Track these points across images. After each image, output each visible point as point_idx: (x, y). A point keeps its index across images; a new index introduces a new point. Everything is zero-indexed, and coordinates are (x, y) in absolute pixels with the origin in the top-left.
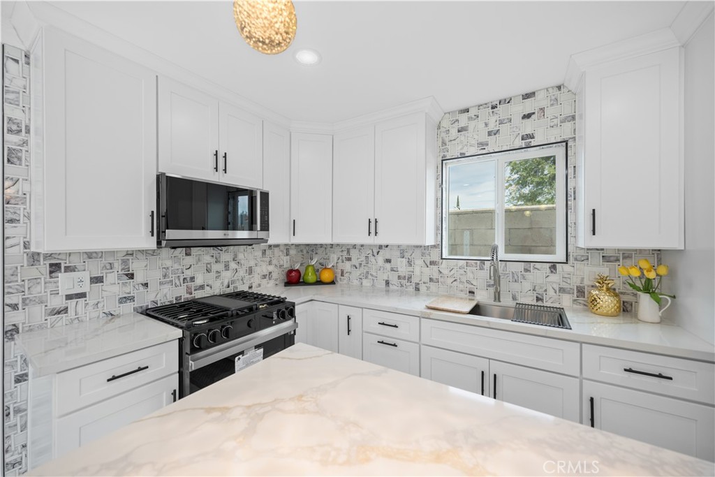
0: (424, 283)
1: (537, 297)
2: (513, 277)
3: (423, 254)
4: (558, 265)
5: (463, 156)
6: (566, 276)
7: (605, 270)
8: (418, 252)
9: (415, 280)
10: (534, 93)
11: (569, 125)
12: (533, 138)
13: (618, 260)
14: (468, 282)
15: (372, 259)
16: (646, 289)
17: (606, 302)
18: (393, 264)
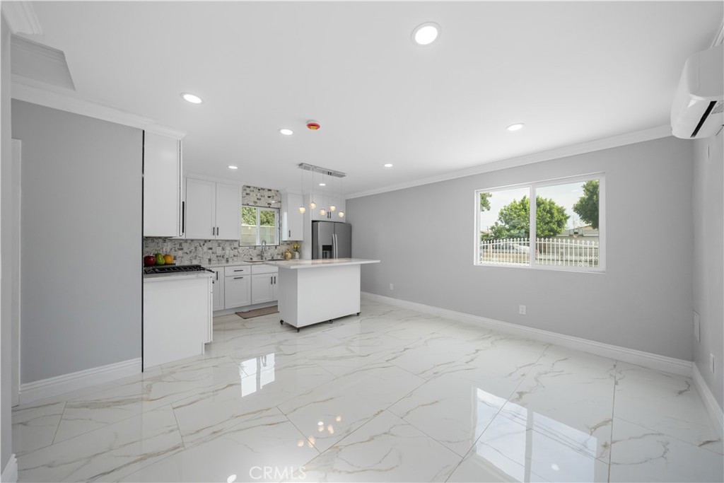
0: (231, 258)
3: (230, 245)
4: (277, 247)
6: (279, 249)
7: (287, 247)
8: (228, 244)
9: (226, 257)
10: (271, 190)
11: (279, 204)
12: (270, 205)
13: (290, 244)
14: (250, 255)
15: (200, 248)
16: (297, 251)
17: (289, 255)
18: (214, 250)
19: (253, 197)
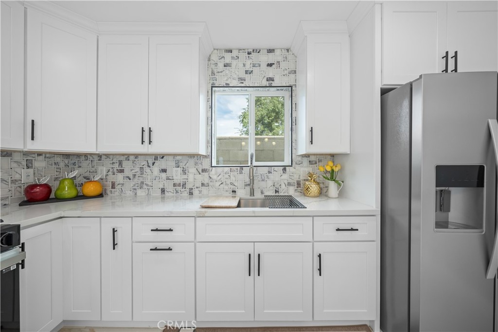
0: (197, 188)
1: (276, 190)
2: (261, 177)
3: (196, 164)
4: (287, 168)
5: (227, 86)
6: (291, 174)
7: (310, 169)
8: (192, 162)
9: (189, 186)
10: (274, 50)
11: (292, 76)
12: (273, 81)
13: (316, 163)
14: (232, 184)
15: (147, 170)
16: (332, 179)
17: (314, 188)
18: (169, 173)
19: (238, 69)
